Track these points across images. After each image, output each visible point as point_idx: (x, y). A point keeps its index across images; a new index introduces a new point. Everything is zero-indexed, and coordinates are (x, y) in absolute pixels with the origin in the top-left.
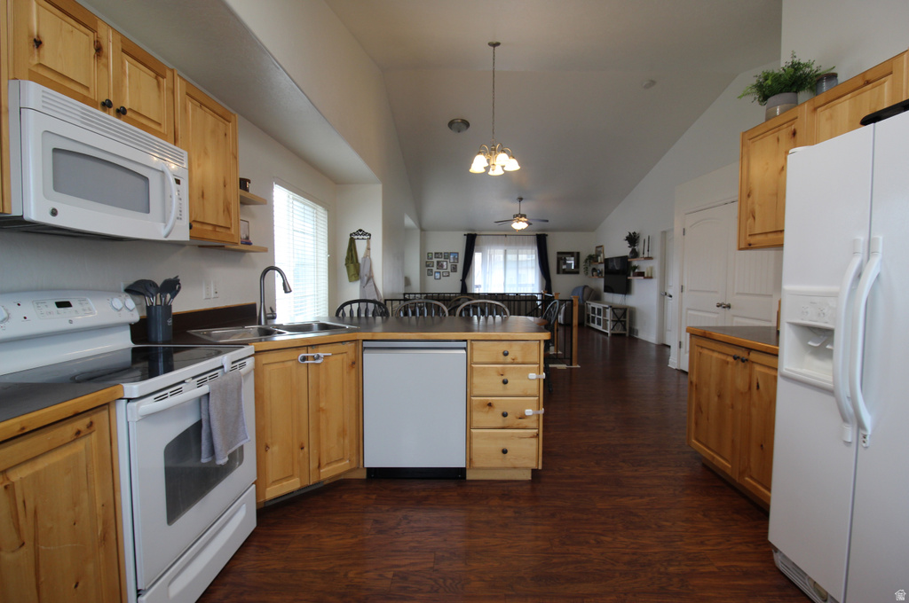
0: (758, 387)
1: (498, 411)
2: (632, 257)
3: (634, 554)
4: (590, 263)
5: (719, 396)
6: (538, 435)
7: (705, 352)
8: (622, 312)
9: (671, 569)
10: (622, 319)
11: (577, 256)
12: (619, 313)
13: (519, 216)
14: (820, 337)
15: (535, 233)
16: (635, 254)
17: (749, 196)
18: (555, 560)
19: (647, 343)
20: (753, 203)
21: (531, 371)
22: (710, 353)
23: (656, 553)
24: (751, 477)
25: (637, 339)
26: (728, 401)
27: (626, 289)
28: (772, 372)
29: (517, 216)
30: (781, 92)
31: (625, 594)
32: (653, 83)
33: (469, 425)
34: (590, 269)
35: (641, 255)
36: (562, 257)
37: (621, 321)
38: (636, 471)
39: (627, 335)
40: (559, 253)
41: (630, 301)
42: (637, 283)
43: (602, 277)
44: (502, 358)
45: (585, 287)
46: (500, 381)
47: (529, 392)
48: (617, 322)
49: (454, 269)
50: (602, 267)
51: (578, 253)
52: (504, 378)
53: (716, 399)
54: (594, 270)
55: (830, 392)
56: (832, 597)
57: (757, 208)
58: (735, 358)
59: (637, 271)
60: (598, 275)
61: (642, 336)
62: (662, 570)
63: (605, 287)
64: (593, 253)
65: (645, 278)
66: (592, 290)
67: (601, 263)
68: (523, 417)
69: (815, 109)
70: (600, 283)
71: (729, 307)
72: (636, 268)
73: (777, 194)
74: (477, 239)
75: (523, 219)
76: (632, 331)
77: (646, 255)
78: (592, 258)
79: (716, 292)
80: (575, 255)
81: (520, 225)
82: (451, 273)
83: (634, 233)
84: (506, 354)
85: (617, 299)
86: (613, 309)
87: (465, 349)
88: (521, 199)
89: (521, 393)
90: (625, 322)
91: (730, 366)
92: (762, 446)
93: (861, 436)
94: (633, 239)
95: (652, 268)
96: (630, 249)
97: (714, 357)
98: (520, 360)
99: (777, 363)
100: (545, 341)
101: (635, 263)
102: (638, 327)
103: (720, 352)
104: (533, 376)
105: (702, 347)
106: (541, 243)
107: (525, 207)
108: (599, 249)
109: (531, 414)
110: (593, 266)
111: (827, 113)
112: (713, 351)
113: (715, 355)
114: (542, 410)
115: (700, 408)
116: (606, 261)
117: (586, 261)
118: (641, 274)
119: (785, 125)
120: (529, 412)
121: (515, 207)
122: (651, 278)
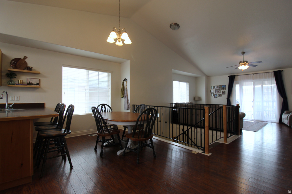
15: (273, 71)
29: (241, 62)
49: (224, 93)
74: (236, 78)
82: (222, 95)
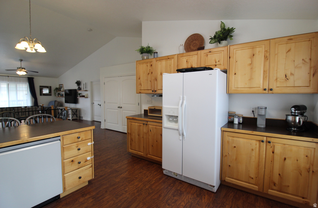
0: (151, 131)
1: (76, 162)
2: (79, 90)
3: (136, 189)
4: (57, 91)
5: (138, 135)
6: (92, 166)
7: (133, 123)
8: (75, 110)
9: (147, 187)
10: (76, 113)
11: (50, 88)
12: (75, 111)
13: (21, 68)
14: (174, 118)
15: (27, 76)
16: (80, 89)
17: (139, 79)
18: (119, 205)
19: (87, 121)
20: (141, 81)
21: (89, 142)
22: (135, 124)
23: (141, 185)
24: (150, 155)
25: (82, 120)
26: (142, 136)
27: (76, 101)
28: (161, 127)
29: (20, 68)
30: (146, 53)
31: (143, 200)
32: (91, 30)
33: (64, 173)
34: (57, 94)
35: (82, 89)
36: (42, 88)
37: (75, 114)
38: (118, 165)
39: (78, 119)
40: (40, 86)
41: (78, 106)
42: (81, 100)
43: (63, 97)
44: (77, 140)
45: (55, 101)
46: (77, 150)
47: (88, 151)
48: (74, 114)
50: (64, 93)
51: (50, 87)
52: (78, 148)
53: (137, 136)
54: (59, 94)
55: (178, 130)
56: (178, 174)
57: (142, 83)
58: (144, 124)
59: (81, 95)
60: (61, 96)
61: (84, 118)
62: (145, 189)
63: (65, 101)
64: (58, 87)
65: (85, 98)
66: (59, 102)
67: (63, 91)
68: (86, 161)
69: (157, 61)
70: (63, 99)
71: (121, 108)
72: (80, 94)
73: (147, 80)
75: (23, 70)
76: (80, 117)
77: (85, 89)
78: (58, 89)
79: (117, 103)
80: (49, 87)
81: (22, 73)
83: (79, 81)
84: (78, 138)
85: (72, 106)
86: (72, 109)
87: (60, 140)
88: (21, 60)
89: (85, 152)
90: (77, 114)
91: (141, 126)
92: (152, 146)
93: (183, 138)
94: (78, 83)
95: (87, 94)
96: (78, 87)
97: (136, 125)
98: (84, 139)
99: (162, 125)
100: (93, 129)
101: (80, 92)
102: (82, 115)
103: (138, 123)
104: (89, 144)
105: (131, 122)
106: (31, 81)
107: (23, 64)
108: (61, 86)
109: (89, 159)
110: (58, 92)
111: (160, 62)
112: (136, 123)
113: (136, 124)
114: (93, 156)
115: (132, 140)
116: (65, 91)
117: (55, 90)
118: (84, 96)
119: (149, 63)
120: (89, 158)
121: (18, 64)
122: (87, 98)
